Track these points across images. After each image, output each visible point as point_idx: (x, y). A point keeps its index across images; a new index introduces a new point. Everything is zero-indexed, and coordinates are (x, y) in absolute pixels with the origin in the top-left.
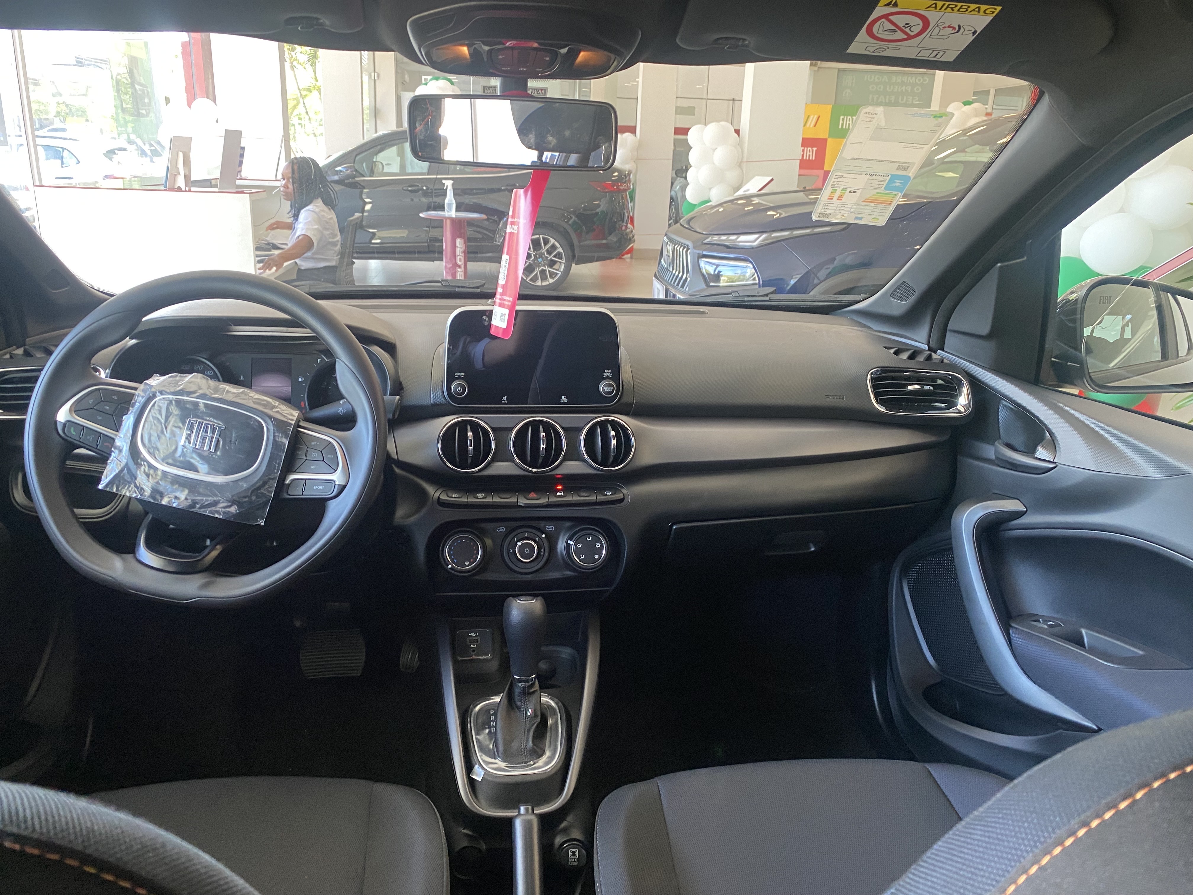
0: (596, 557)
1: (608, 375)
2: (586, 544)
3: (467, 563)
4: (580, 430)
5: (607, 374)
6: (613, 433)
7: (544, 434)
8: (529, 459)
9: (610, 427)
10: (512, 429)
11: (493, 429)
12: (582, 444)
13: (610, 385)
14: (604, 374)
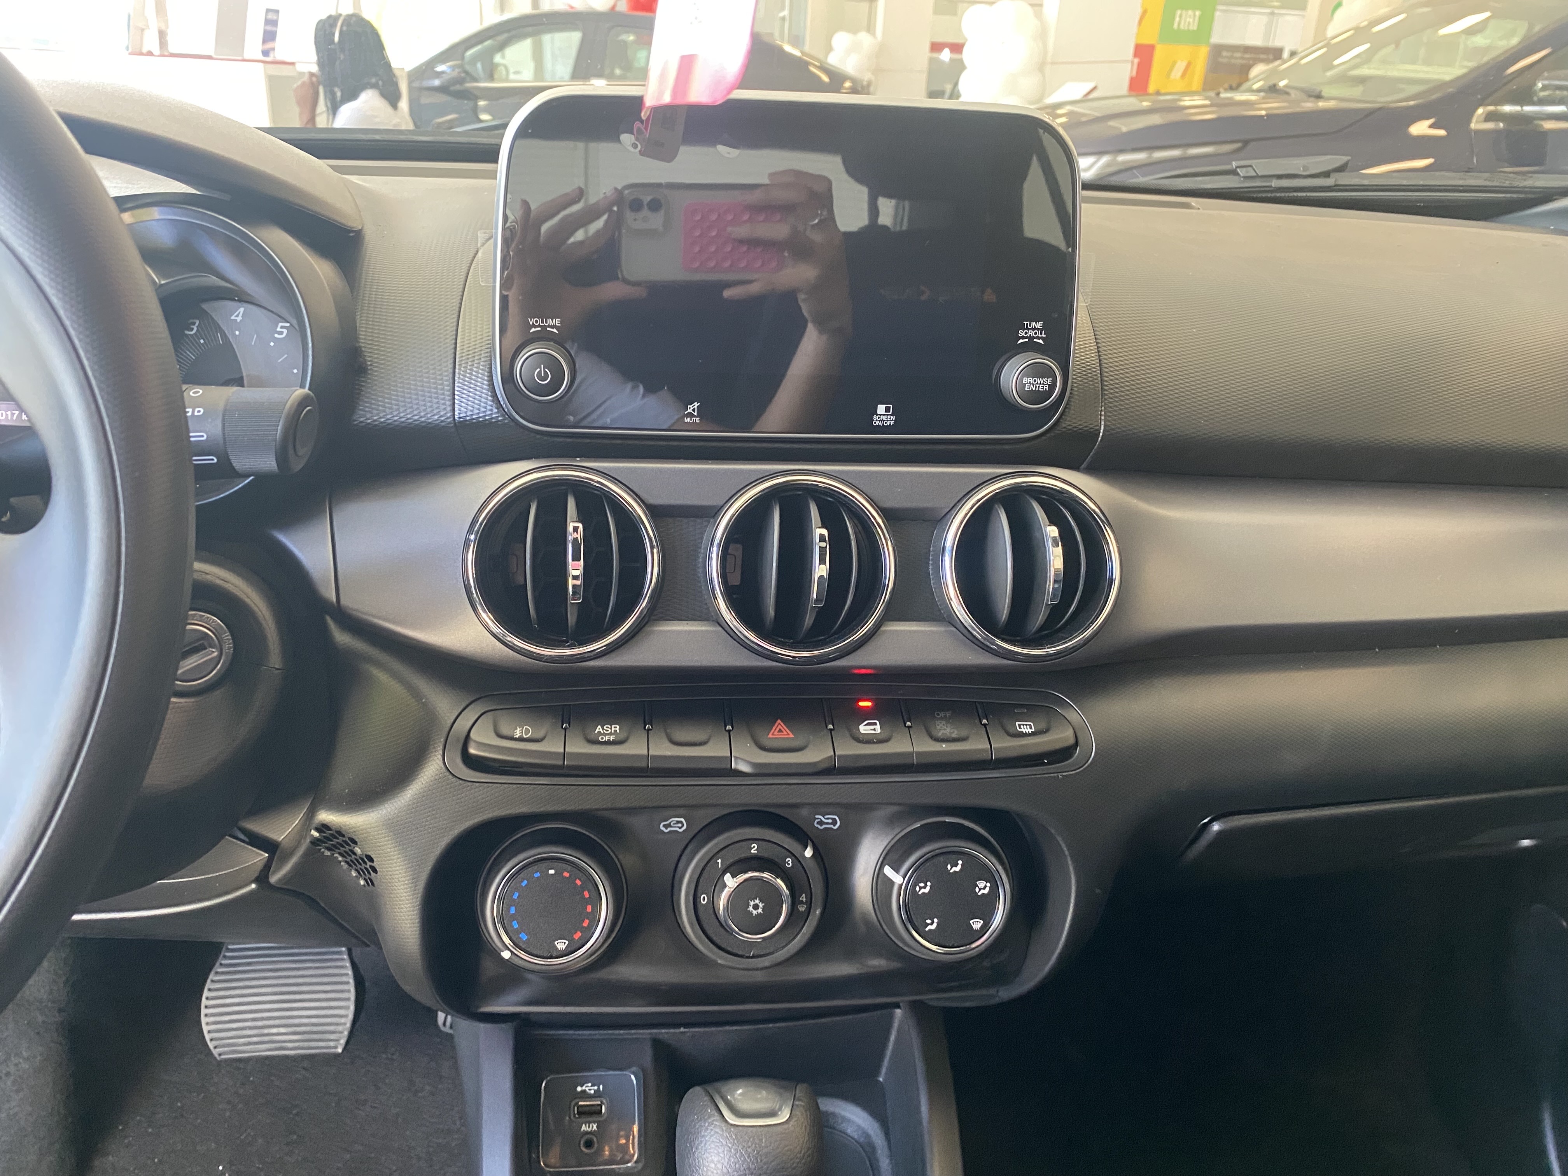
0: (977, 924)
1: (1031, 338)
2: (942, 881)
3: (561, 945)
4: (940, 520)
5: (1031, 333)
6: (1053, 531)
7: (825, 532)
8: (771, 612)
9: (1040, 514)
10: (714, 513)
11: (654, 511)
12: (948, 564)
13: (1040, 371)
14: (1021, 333)
